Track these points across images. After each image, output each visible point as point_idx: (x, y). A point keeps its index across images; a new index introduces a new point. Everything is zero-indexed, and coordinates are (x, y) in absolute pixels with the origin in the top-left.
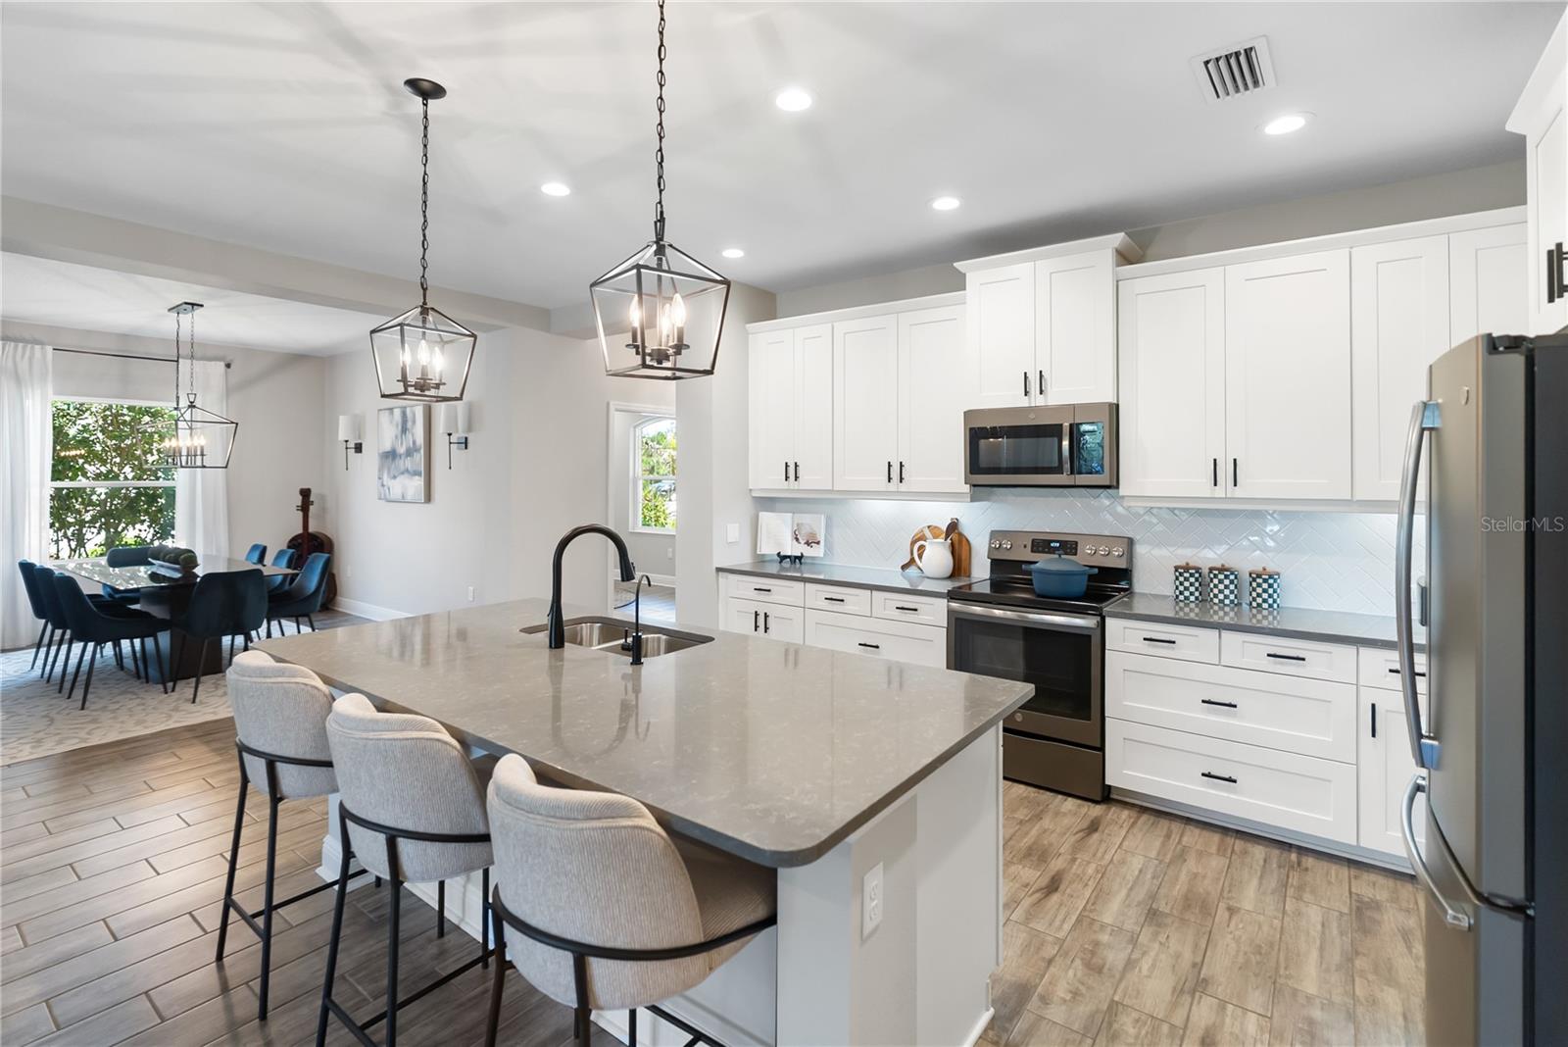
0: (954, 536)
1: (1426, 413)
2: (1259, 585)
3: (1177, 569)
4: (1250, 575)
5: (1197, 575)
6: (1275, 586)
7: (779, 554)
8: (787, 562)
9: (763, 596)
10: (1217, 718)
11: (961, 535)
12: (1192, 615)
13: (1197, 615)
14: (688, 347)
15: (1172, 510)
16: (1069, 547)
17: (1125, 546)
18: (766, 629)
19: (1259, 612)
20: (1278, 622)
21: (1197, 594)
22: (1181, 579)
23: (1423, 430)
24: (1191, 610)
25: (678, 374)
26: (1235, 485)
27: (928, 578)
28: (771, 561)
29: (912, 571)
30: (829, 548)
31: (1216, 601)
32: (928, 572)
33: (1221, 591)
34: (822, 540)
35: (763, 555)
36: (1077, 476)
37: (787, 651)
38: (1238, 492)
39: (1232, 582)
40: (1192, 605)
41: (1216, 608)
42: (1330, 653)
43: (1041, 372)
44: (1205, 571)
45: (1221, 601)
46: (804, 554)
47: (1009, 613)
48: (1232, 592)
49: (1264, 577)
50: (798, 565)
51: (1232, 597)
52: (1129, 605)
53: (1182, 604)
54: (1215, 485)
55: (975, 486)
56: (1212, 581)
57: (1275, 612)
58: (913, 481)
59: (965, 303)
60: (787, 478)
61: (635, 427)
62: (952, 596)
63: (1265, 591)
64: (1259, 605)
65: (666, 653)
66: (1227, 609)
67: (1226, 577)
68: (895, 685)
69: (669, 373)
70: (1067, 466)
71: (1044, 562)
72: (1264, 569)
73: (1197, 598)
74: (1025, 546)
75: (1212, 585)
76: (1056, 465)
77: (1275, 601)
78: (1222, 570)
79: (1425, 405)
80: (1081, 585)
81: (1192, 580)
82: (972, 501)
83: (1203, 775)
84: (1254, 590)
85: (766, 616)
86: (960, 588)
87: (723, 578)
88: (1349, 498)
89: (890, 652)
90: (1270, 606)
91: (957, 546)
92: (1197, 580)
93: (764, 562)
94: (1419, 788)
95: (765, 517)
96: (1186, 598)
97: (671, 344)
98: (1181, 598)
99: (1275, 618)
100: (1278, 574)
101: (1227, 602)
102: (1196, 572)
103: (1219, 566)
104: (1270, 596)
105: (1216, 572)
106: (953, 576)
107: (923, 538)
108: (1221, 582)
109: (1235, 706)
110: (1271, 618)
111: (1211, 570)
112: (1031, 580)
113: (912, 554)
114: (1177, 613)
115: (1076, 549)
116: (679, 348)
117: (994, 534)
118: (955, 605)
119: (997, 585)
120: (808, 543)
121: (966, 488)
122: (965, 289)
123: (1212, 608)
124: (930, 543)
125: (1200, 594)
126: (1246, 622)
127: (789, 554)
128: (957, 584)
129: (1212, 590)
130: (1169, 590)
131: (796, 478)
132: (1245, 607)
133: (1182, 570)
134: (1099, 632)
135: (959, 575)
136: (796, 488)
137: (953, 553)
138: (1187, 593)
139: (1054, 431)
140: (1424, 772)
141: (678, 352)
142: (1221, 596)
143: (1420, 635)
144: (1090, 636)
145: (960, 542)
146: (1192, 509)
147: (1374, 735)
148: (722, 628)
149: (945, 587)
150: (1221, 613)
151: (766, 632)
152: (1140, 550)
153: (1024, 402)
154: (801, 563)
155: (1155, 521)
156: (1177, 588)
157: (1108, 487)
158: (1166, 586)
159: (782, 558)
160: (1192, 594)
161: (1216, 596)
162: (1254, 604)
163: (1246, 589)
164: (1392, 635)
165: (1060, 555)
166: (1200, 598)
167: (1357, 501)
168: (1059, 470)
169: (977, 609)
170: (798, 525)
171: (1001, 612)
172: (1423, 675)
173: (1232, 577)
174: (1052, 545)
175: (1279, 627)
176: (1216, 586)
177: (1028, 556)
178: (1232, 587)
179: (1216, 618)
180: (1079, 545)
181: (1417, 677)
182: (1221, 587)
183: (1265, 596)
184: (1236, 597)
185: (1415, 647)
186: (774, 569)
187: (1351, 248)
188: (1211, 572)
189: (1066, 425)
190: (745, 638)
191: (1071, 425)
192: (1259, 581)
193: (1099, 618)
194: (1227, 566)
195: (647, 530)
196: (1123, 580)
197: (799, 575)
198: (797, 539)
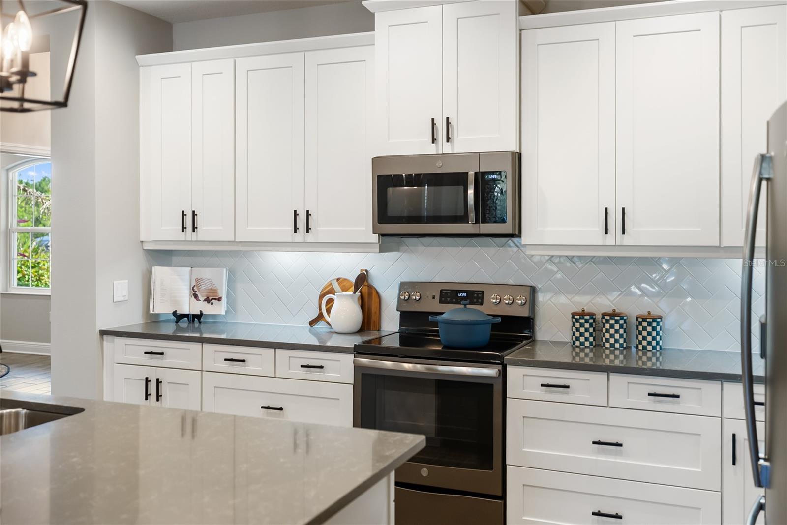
0: (364, 288)
1: (765, 165)
2: (644, 329)
3: (573, 315)
4: (637, 320)
5: (591, 321)
6: (658, 329)
7: (175, 313)
8: (184, 322)
9: (156, 361)
10: (607, 458)
11: (370, 287)
12: (587, 360)
13: (591, 359)
14: (34, 74)
15: (571, 259)
16: (475, 296)
17: (527, 294)
18: (158, 397)
19: (644, 354)
20: (660, 363)
21: (591, 339)
22: (578, 325)
23: (760, 180)
24: (586, 355)
25: (27, 105)
26: (624, 233)
27: (336, 333)
28: (167, 321)
29: (321, 327)
30: (231, 304)
31: (608, 345)
32: (336, 327)
33: (612, 336)
34: (223, 295)
35: (157, 315)
36: (481, 224)
37: (183, 419)
38: (627, 240)
39: (621, 326)
40: (587, 351)
41: (608, 352)
42: (700, 389)
43: (448, 119)
44: (599, 317)
45: (612, 345)
46: (204, 313)
47: (418, 366)
48: (621, 336)
49: (648, 320)
50: (197, 325)
51: (621, 341)
52: (532, 353)
53: (578, 350)
54: (607, 233)
55: (383, 235)
56: (604, 326)
57: (658, 354)
58: (321, 231)
59: (374, 45)
60: (183, 228)
61: (8, 170)
62: (358, 351)
63: (649, 334)
64: (644, 348)
65: (25, 428)
66: (617, 352)
67: (617, 322)
68: (301, 450)
69: (16, 105)
70: (472, 215)
71: (451, 312)
72: (649, 313)
73: (591, 344)
74: (434, 298)
75: (604, 330)
76: (463, 214)
77: (658, 343)
78: (613, 315)
79: (763, 158)
80: (484, 334)
81: (587, 325)
82: (380, 252)
83: (594, 514)
84: (640, 333)
85: (158, 382)
86: (369, 342)
87: (108, 340)
88: (718, 244)
89: (296, 414)
90: (654, 348)
91: (366, 300)
92: (591, 325)
93: (158, 322)
94: (761, 507)
95: (160, 273)
96: (582, 344)
97: (14, 70)
98: (578, 343)
99: (657, 359)
100: (661, 317)
101: (617, 345)
102: (591, 318)
103: (610, 311)
104: (654, 338)
105: (608, 317)
106: (361, 330)
107: (332, 291)
108: (612, 326)
109: (621, 445)
110: (654, 359)
111: (604, 315)
112: (437, 331)
113: (320, 309)
114: (574, 358)
115: (482, 298)
116: (25, 74)
117: (404, 286)
118: (365, 361)
119: (406, 338)
120: (208, 300)
121: (375, 238)
122: (374, 31)
123: (604, 352)
124: (338, 295)
125: (594, 339)
126: (634, 365)
127: (187, 312)
128: (366, 338)
129: (604, 334)
130: (567, 337)
131: (194, 228)
132: (634, 350)
133: (579, 316)
134: (501, 380)
135: (369, 329)
136: (194, 239)
137: (362, 306)
138: (582, 339)
139: (460, 179)
140: (762, 491)
141: (23, 81)
142: (612, 341)
143: (759, 368)
144: (492, 386)
145: (370, 294)
146: (589, 257)
147: (734, 463)
148: (107, 398)
149: (351, 342)
150: (612, 357)
151: (158, 400)
152: (541, 298)
153: (431, 149)
154: (200, 323)
155: (555, 269)
156: (574, 334)
157: (511, 236)
158: (565, 334)
159: (179, 317)
160: (587, 339)
161: (607, 340)
162: (640, 347)
163: (634, 332)
164: (738, 370)
165: (465, 305)
166: (625, 345)
167: (725, 247)
168: (463, 219)
169: (388, 364)
170: (197, 280)
171: (410, 365)
172: (761, 404)
173: (622, 322)
174: (460, 295)
175: (661, 368)
176: (607, 331)
177: (436, 306)
178: (622, 331)
179: (607, 362)
180: (485, 294)
181: (756, 407)
182: (612, 331)
183: (649, 338)
184: (625, 341)
185: (754, 378)
186: (169, 329)
187: (721, 11)
188: (603, 318)
189: (471, 173)
190: (135, 408)
191: (476, 174)
192: (645, 324)
193: (500, 367)
194: (617, 311)
195: (24, 291)
196: (525, 329)
197: (197, 335)
198: (196, 296)
